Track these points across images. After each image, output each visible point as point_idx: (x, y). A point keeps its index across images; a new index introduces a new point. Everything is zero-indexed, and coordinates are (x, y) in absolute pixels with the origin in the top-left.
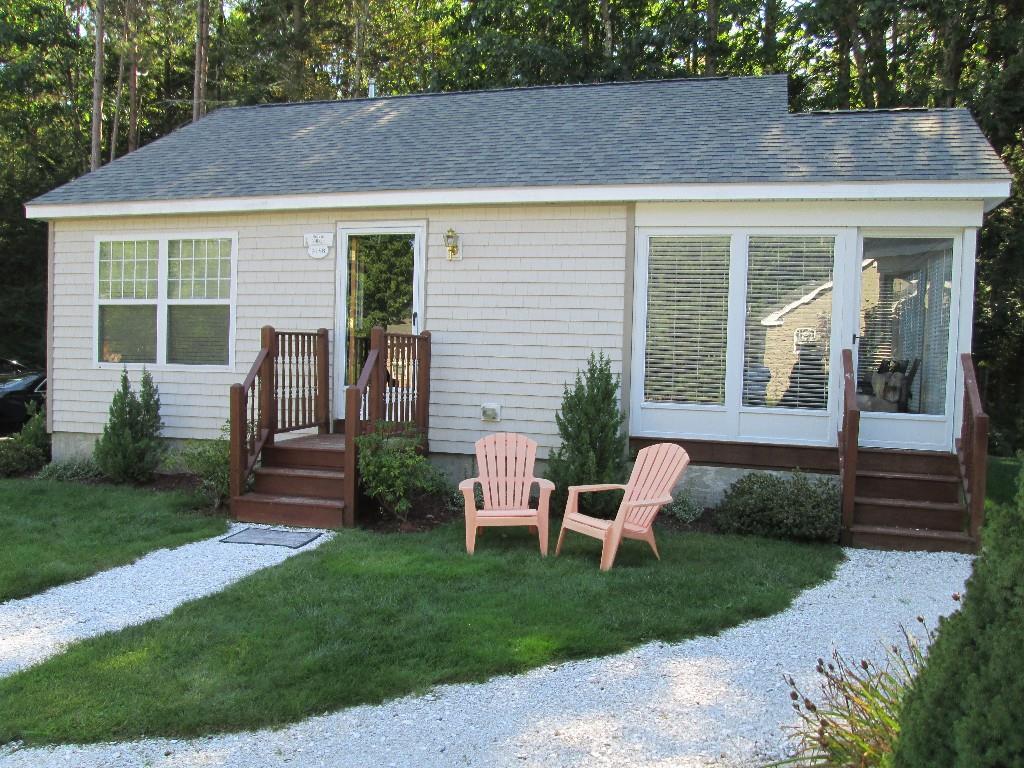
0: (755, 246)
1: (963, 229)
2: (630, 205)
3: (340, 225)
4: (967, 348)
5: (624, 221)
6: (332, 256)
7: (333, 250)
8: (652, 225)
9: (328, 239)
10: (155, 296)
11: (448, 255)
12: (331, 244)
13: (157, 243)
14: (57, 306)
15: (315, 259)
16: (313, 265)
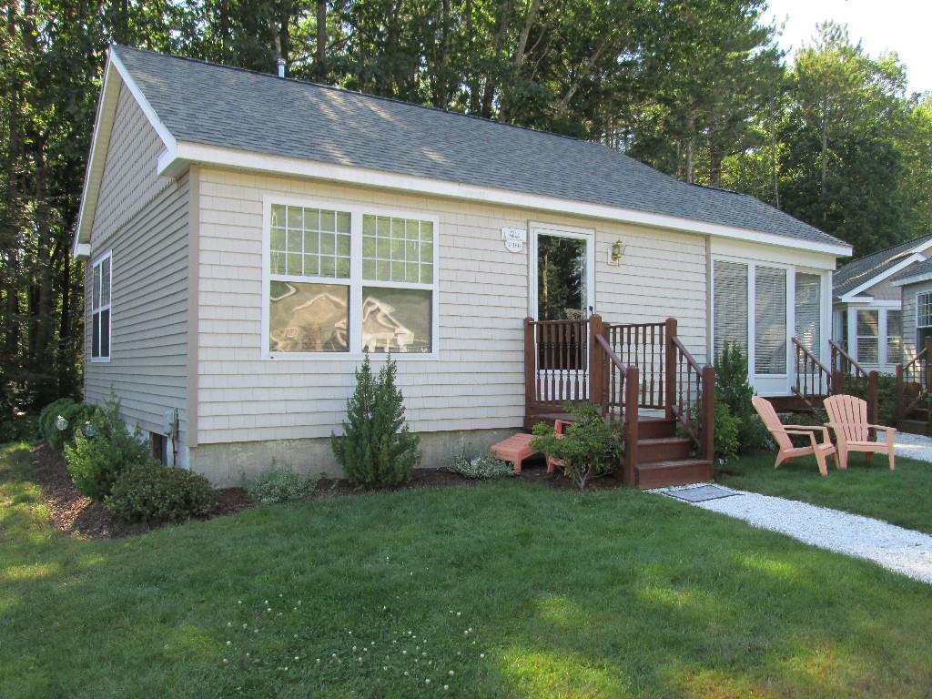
1: (826, 271)
2: (707, 237)
3: (531, 224)
5: (705, 248)
6: (526, 251)
7: (526, 247)
8: (717, 253)
9: (523, 236)
10: (347, 275)
11: (610, 260)
12: (525, 241)
13: (348, 215)
14: (202, 278)
15: (511, 252)
16: (509, 258)
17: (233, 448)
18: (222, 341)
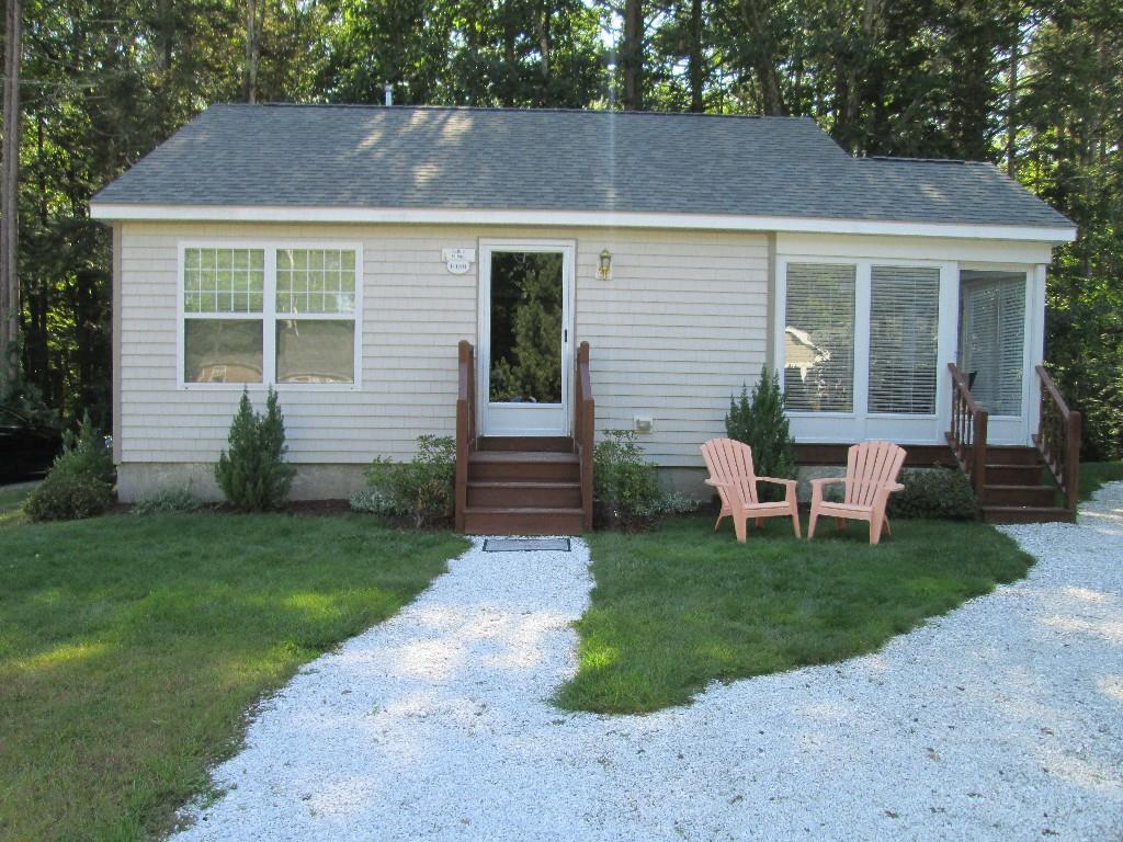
0: (877, 273)
1: (1035, 266)
2: (771, 235)
3: (482, 241)
4: (1039, 360)
5: (766, 249)
6: (474, 272)
7: (474, 267)
8: (790, 253)
9: (470, 255)
10: (260, 309)
11: (598, 274)
12: (473, 260)
13: (262, 252)
14: (126, 319)
15: (454, 274)
16: (451, 281)
17: (155, 468)
18: (143, 373)
